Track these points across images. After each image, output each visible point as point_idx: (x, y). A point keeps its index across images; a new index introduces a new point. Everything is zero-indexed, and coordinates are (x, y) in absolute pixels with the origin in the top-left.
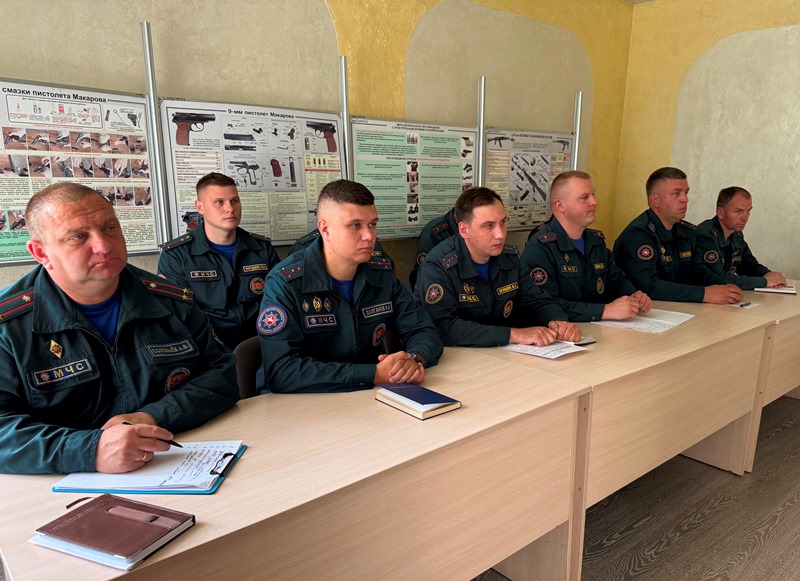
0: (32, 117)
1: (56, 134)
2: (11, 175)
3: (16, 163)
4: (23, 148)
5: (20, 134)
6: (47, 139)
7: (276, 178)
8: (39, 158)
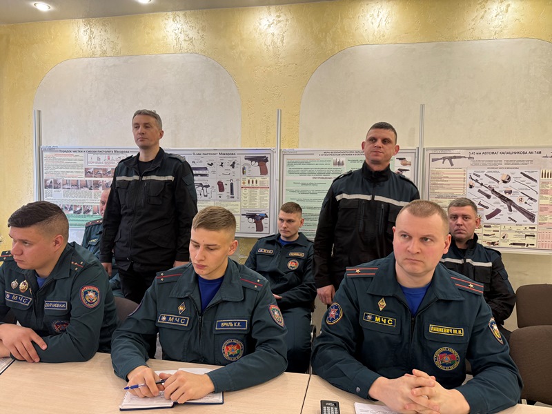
0: (96, 163)
1: (105, 170)
2: (86, 189)
3: (88, 183)
4: (92, 177)
5: (91, 171)
6: (101, 172)
7: (220, 193)
8: (98, 181)
